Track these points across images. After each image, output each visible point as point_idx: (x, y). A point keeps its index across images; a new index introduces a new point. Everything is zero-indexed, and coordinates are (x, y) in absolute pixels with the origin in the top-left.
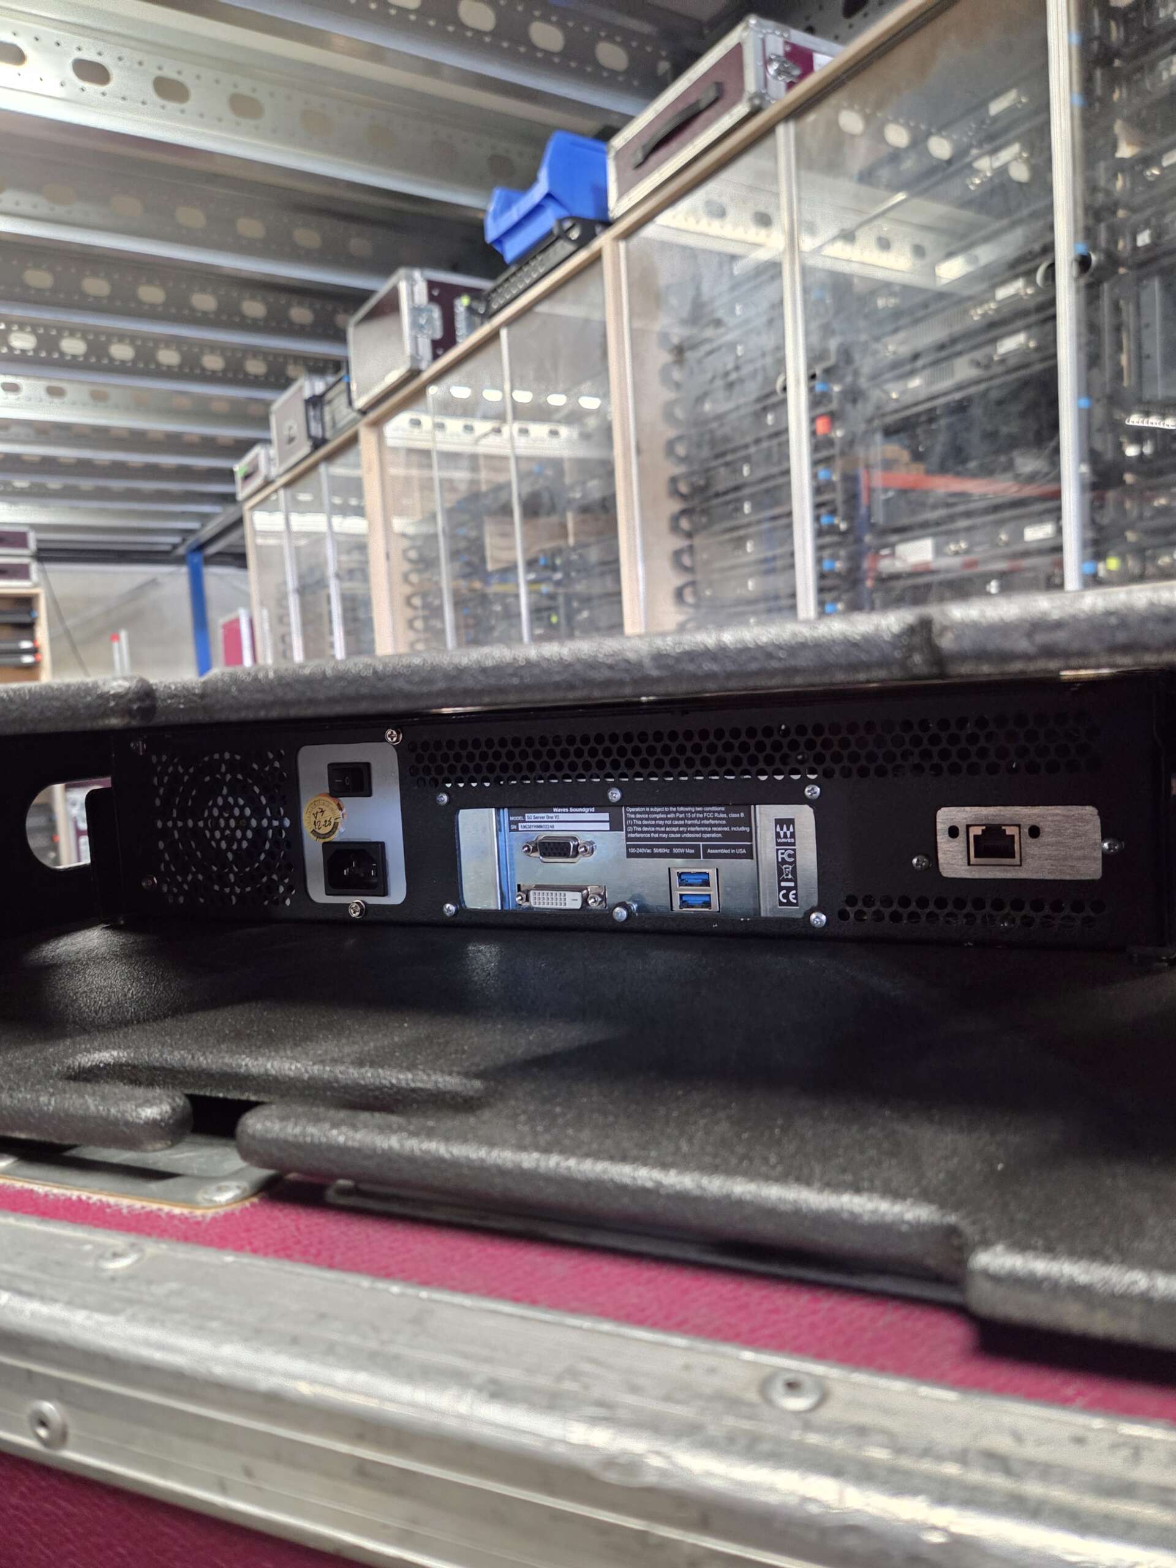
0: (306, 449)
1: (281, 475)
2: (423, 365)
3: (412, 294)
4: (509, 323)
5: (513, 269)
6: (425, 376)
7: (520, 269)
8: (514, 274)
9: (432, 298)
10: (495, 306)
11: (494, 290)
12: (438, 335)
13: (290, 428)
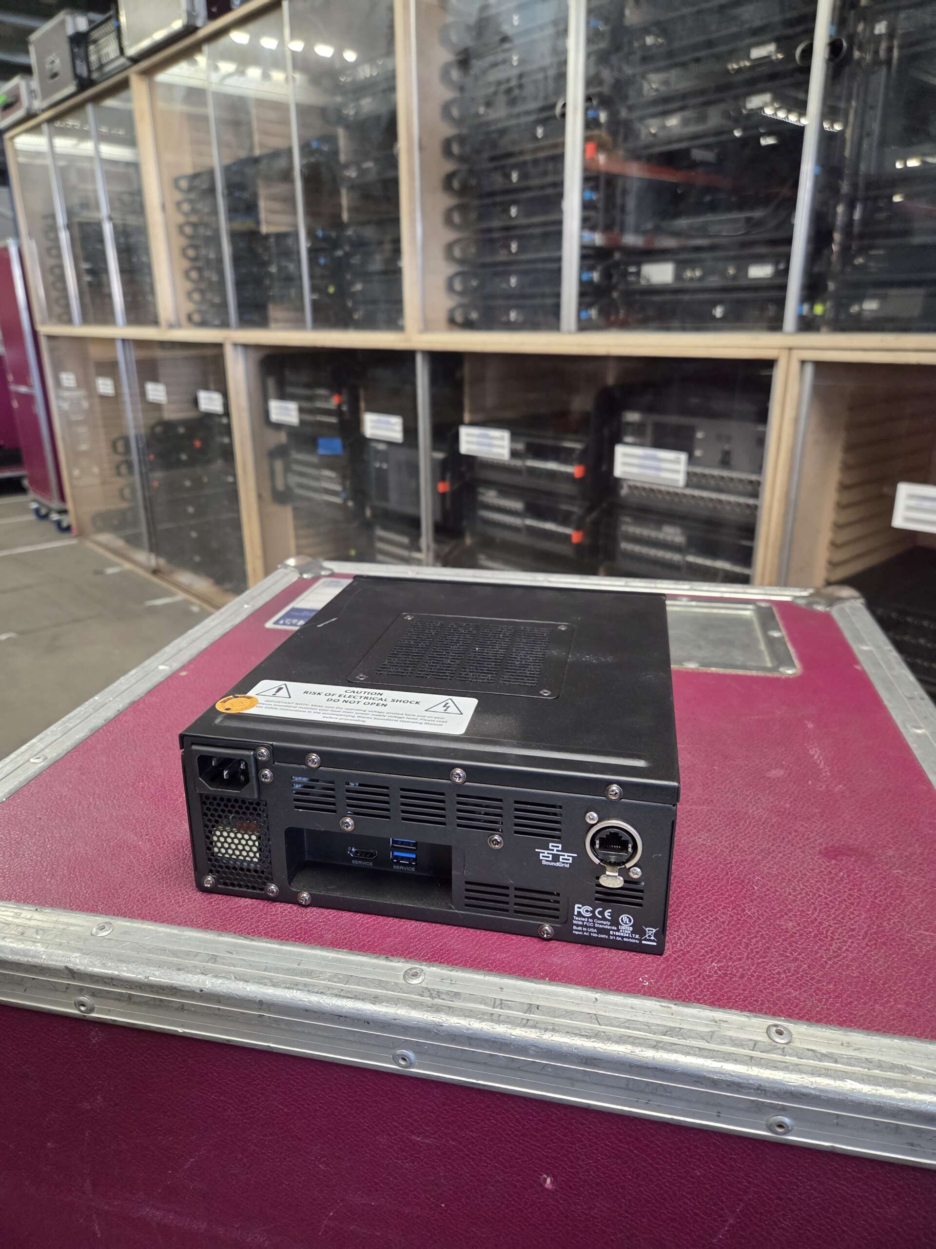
0: (71, 88)
1: (44, 110)
2: (199, 22)
6: (201, 33)
13: (53, 62)
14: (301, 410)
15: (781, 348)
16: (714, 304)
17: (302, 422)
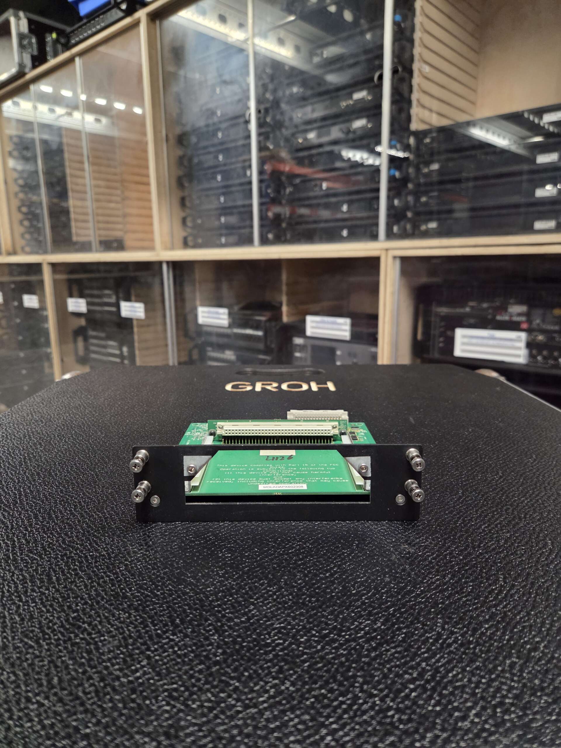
2: (27, 70)
3: (18, 25)
4: (81, 54)
5: (85, 21)
6: (28, 76)
7: (89, 22)
8: (85, 24)
9: (31, 30)
10: (73, 42)
11: (73, 32)
12: (35, 53)
14: (88, 304)
15: (381, 249)
16: (342, 228)
17: (89, 310)
